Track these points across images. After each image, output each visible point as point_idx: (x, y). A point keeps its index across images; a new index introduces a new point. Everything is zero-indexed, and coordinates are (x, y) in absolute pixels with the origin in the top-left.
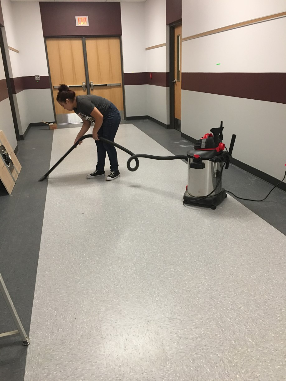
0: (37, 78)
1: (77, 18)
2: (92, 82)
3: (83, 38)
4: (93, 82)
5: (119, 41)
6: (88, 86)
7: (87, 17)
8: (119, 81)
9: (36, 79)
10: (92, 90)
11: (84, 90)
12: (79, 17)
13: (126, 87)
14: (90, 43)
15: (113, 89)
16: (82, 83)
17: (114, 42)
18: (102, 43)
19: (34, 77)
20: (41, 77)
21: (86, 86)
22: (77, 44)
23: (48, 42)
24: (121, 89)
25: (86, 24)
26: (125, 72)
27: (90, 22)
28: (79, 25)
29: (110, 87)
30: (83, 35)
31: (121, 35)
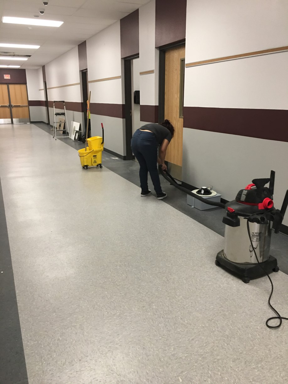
1: (4, 75)
4: (13, 104)
5: (26, 85)
6: (10, 106)
7: (9, 75)
8: (26, 104)
10: (13, 108)
11: (9, 108)
12: (6, 75)
13: (30, 107)
14: (11, 86)
15: (23, 108)
16: (7, 104)
17: (23, 86)
18: (17, 87)
21: (9, 106)
22: (5, 87)
24: (28, 108)
25: (9, 78)
26: (29, 100)
27: (11, 77)
28: (6, 78)
29: (22, 107)
30: (8, 83)
31: (26, 83)
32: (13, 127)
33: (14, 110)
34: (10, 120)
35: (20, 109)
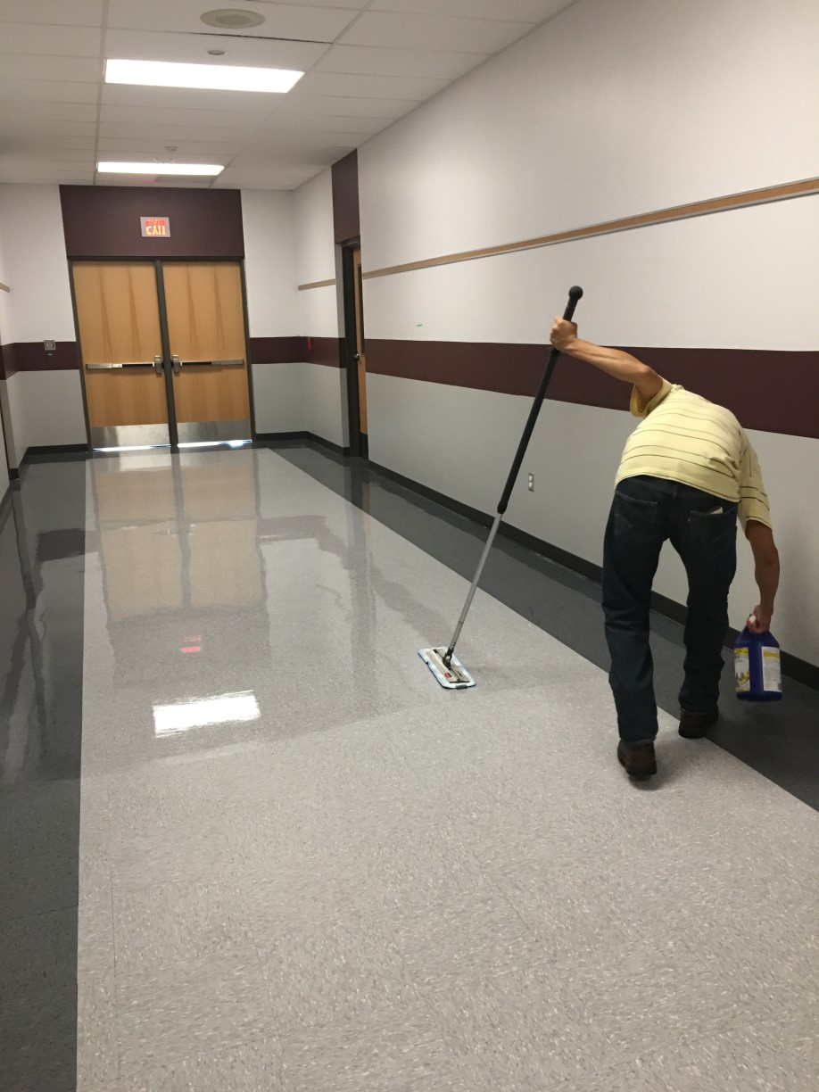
0: (49, 347)
1: (143, 220)
2: (175, 357)
3: (158, 262)
4: (179, 357)
5: (238, 268)
6: (168, 366)
7: (167, 220)
8: (240, 355)
9: (46, 349)
10: (177, 374)
11: (159, 375)
12: (149, 219)
13: (255, 367)
14: (173, 274)
15: (225, 372)
16: (154, 358)
17: (227, 272)
18: (201, 275)
19: (41, 345)
20: (58, 344)
21: (163, 365)
22: (144, 275)
23: (76, 270)
24: (245, 372)
25: (165, 233)
26: (253, 335)
27: (173, 229)
28: (149, 234)
29: (219, 367)
30: (158, 257)
31: (243, 257)
32: (176, 462)
33: (182, 382)
34: (163, 429)
35: (210, 378)
